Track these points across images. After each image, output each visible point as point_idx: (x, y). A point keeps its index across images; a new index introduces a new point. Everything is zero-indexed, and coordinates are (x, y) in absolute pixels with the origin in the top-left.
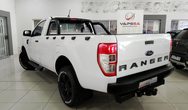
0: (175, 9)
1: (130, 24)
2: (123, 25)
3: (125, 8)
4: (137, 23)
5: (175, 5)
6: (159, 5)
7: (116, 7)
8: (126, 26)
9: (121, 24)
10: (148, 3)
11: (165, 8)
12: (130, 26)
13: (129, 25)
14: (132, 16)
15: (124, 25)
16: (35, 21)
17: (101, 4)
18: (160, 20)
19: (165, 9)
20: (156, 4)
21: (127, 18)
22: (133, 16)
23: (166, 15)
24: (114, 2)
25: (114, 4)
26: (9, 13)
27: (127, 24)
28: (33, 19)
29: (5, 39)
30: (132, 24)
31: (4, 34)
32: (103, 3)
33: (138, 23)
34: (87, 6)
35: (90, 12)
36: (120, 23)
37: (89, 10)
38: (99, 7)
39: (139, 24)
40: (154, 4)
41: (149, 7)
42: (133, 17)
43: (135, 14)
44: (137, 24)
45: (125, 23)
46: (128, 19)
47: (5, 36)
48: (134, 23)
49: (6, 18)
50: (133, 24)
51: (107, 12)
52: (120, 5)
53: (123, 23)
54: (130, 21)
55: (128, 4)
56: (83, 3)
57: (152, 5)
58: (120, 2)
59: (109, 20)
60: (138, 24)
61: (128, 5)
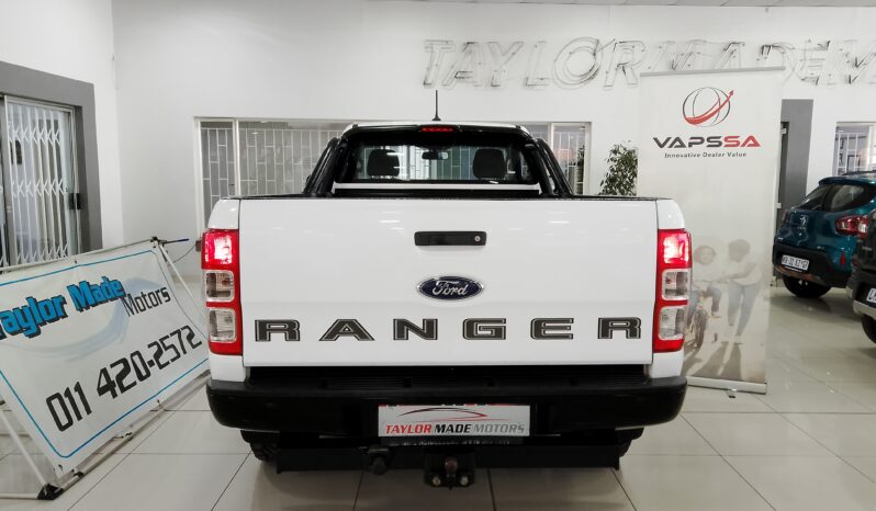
0: (854, 72)
1: (706, 143)
2: (671, 146)
3: (622, 67)
4: (742, 141)
5: (852, 57)
6: (780, 55)
7: (582, 62)
8: (683, 153)
9: (661, 146)
10: (731, 47)
11: (804, 70)
12: (705, 155)
13: (703, 148)
14: (717, 106)
15: (674, 151)
16: (204, 124)
17: (515, 48)
18: (786, 125)
19: (807, 73)
20: (766, 49)
21: (689, 115)
22: (724, 103)
23: (812, 101)
24: (575, 40)
25: (570, 49)
26: (88, 89)
27: (690, 145)
28: (196, 118)
29: (72, 207)
30: (714, 142)
31: (65, 186)
32: (520, 44)
33: (751, 138)
34: (448, 60)
35: (459, 86)
36: (656, 139)
37: (460, 76)
38: (506, 63)
39: (756, 144)
40: (758, 50)
41: (733, 63)
42: (721, 107)
43: (732, 93)
44: (743, 145)
45: (678, 139)
46: (695, 121)
47: (71, 197)
48: (726, 139)
49: (78, 109)
50: (724, 143)
51: (542, 87)
52: (599, 54)
53: (669, 139)
55: (638, 48)
56: (430, 45)
57: (747, 54)
58: (603, 43)
59: (551, 123)
60: (751, 142)
61: (638, 55)
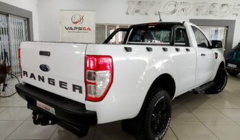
3: (183, 10)
6: (227, 7)
7: (172, 8)
8: (73, 31)
10: (213, 5)
13: (77, 30)
14: (80, 19)
15: (70, 31)
17: (153, 3)
18: (227, 27)
19: (234, 12)
20: (223, 5)
21: (73, 21)
23: (235, 20)
25: (169, 4)
30: (80, 29)
34: (134, 7)
35: (137, 14)
36: (65, 27)
37: (137, 11)
38: (150, 8)
40: (221, 6)
41: (214, 9)
43: (83, 16)
44: (87, 30)
46: (75, 23)
49: (28, 19)
50: (82, 29)
52: (176, 6)
53: (69, 28)
54: (78, 25)
55: (187, 4)
56: (128, 3)
57: (218, 7)
58: (178, 3)
61: (187, 7)
